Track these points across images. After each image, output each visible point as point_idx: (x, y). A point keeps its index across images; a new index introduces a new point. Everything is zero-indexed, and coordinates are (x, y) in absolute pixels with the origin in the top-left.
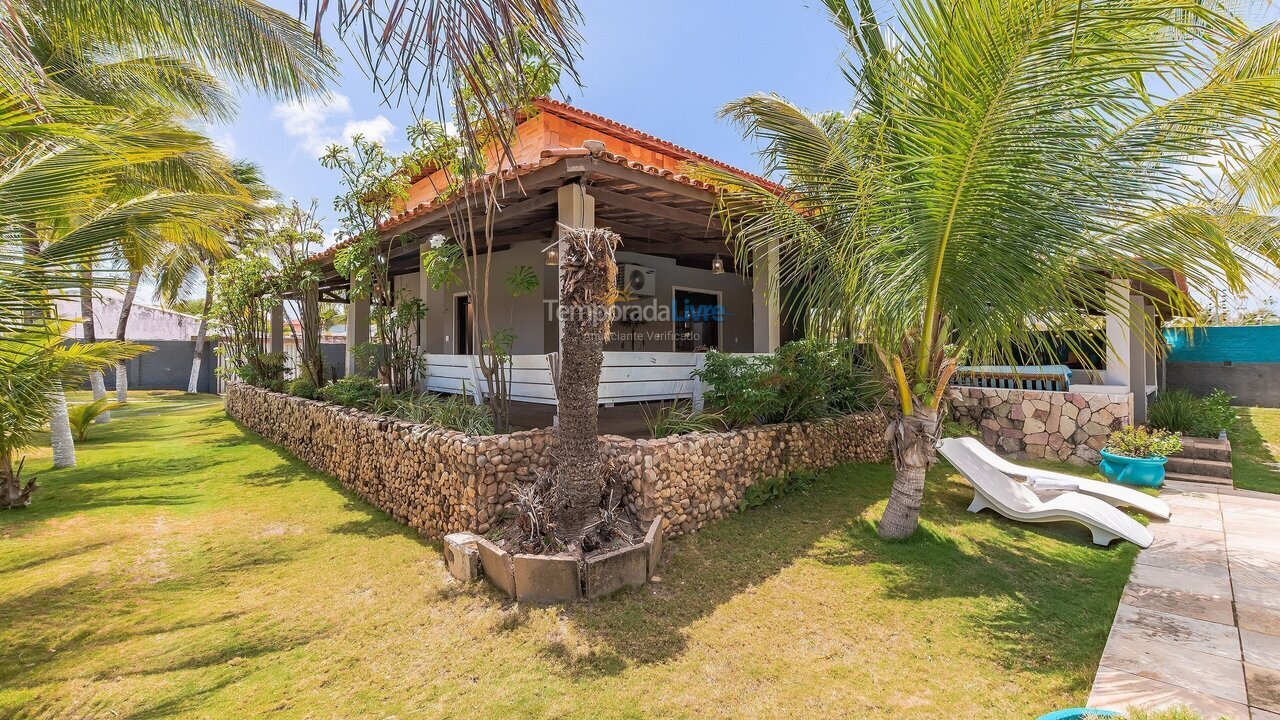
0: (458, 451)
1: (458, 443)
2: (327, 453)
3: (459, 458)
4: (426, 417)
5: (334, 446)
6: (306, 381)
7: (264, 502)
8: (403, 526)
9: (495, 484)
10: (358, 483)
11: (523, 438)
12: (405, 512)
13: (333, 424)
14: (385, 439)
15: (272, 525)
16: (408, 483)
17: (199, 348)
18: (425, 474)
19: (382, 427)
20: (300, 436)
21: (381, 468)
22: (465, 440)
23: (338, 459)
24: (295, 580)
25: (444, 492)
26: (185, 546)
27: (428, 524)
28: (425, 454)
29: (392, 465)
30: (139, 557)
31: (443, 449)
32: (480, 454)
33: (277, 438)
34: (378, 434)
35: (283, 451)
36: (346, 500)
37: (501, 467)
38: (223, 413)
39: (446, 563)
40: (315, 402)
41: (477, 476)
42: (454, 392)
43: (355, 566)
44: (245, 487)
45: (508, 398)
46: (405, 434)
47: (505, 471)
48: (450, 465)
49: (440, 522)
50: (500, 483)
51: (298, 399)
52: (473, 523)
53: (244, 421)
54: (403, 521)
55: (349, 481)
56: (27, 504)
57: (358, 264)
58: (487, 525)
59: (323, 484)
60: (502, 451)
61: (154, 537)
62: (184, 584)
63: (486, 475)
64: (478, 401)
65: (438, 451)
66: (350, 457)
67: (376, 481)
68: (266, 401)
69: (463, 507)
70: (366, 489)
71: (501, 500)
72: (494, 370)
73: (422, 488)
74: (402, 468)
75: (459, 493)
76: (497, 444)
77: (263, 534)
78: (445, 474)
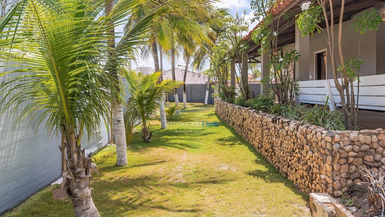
0: (319, 139)
1: (319, 134)
2: (249, 133)
3: (320, 144)
4: (299, 116)
5: (252, 129)
6: (242, 98)
7: (222, 153)
8: (284, 179)
9: (347, 165)
10: (262, 149)
11: (370, 134)
12: (286, 171)
13: (251, 118)
14: (275, 128)
15: (223, 165)
16: (288, 154)
17: (208, 87)
18: (297, 151)
19: (274, 121)
20: (239, 124)
21: (273, 143)
22: (324, 132)
23: (254, 136)
24: (228, 197)
25: (309, 163)
26: (190, 168)
27: (299, 181)
28: (297, 138)
29: (279, 142)
30: (174, 169)
31: (309, 136)
32: (336, 142)
33: (231, 124)
34: (271, 125)
35: (232, 130)
36: (256, 158)
37: (352, 153)
38: (214, 113)
39: (311, 211)
40: (244, 108)
41: (333, 157)
42: (317, 103)
43: (258, 197)
44: (216, 145)
45: (356, 107)
46: (286, 126)
47: (355, 157)
48: (313, 147)
49: (307, 182)
50: (350, 164)
51: (238, 106)
52: (330, 189)
53: (220, 116)
54: (285, 175)
55: (258, 148)
56: (150, 141)
57: (262, 35)
58: (340, 193)
59: (247, 148)
60: (352, 143)
61: (181, 161)
62: (186, 186)
63: (340, 158)
64: (332, 108)
65: (306, 138)
66: (259, 136)
67: (271, 150)
68: (227, 107)
69: (323, 177)
70: (266, 154)
71: (351, 176)
72: (345, 86)
73: (295, 159)
74: (284, 145)
75: (320, 166)
76: (348, 137)
77: (219, 168)
78: (310, 153)
